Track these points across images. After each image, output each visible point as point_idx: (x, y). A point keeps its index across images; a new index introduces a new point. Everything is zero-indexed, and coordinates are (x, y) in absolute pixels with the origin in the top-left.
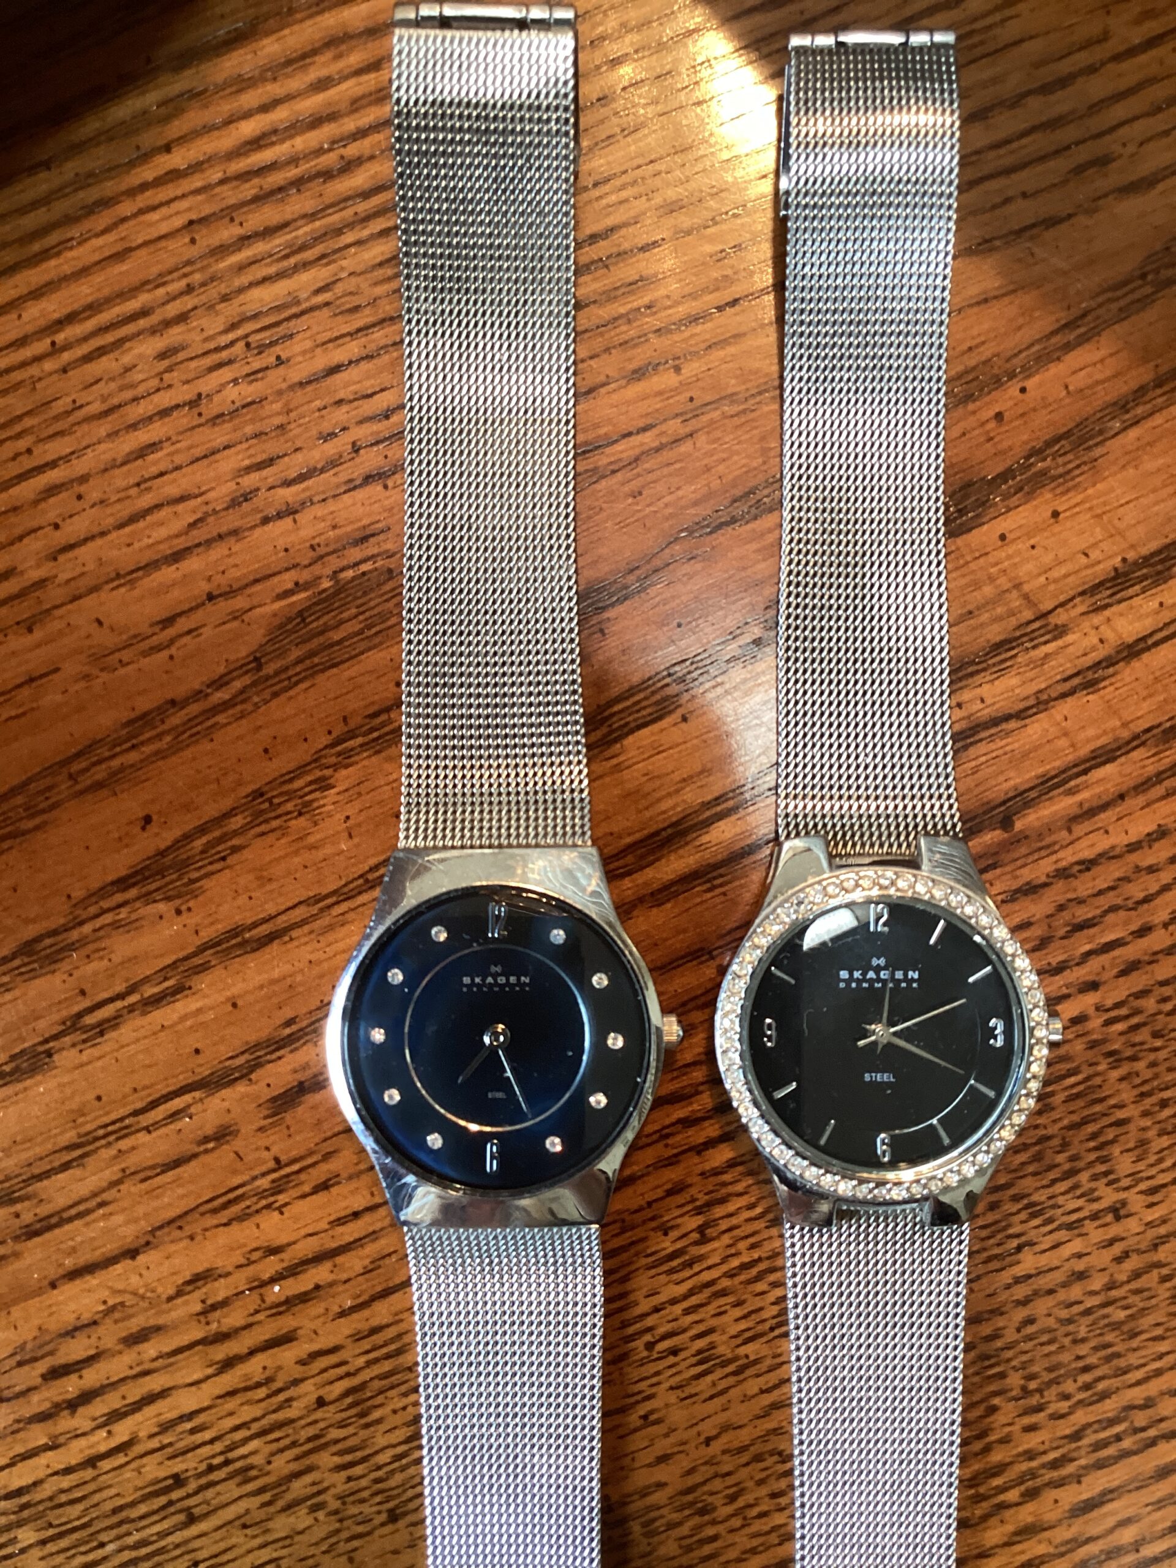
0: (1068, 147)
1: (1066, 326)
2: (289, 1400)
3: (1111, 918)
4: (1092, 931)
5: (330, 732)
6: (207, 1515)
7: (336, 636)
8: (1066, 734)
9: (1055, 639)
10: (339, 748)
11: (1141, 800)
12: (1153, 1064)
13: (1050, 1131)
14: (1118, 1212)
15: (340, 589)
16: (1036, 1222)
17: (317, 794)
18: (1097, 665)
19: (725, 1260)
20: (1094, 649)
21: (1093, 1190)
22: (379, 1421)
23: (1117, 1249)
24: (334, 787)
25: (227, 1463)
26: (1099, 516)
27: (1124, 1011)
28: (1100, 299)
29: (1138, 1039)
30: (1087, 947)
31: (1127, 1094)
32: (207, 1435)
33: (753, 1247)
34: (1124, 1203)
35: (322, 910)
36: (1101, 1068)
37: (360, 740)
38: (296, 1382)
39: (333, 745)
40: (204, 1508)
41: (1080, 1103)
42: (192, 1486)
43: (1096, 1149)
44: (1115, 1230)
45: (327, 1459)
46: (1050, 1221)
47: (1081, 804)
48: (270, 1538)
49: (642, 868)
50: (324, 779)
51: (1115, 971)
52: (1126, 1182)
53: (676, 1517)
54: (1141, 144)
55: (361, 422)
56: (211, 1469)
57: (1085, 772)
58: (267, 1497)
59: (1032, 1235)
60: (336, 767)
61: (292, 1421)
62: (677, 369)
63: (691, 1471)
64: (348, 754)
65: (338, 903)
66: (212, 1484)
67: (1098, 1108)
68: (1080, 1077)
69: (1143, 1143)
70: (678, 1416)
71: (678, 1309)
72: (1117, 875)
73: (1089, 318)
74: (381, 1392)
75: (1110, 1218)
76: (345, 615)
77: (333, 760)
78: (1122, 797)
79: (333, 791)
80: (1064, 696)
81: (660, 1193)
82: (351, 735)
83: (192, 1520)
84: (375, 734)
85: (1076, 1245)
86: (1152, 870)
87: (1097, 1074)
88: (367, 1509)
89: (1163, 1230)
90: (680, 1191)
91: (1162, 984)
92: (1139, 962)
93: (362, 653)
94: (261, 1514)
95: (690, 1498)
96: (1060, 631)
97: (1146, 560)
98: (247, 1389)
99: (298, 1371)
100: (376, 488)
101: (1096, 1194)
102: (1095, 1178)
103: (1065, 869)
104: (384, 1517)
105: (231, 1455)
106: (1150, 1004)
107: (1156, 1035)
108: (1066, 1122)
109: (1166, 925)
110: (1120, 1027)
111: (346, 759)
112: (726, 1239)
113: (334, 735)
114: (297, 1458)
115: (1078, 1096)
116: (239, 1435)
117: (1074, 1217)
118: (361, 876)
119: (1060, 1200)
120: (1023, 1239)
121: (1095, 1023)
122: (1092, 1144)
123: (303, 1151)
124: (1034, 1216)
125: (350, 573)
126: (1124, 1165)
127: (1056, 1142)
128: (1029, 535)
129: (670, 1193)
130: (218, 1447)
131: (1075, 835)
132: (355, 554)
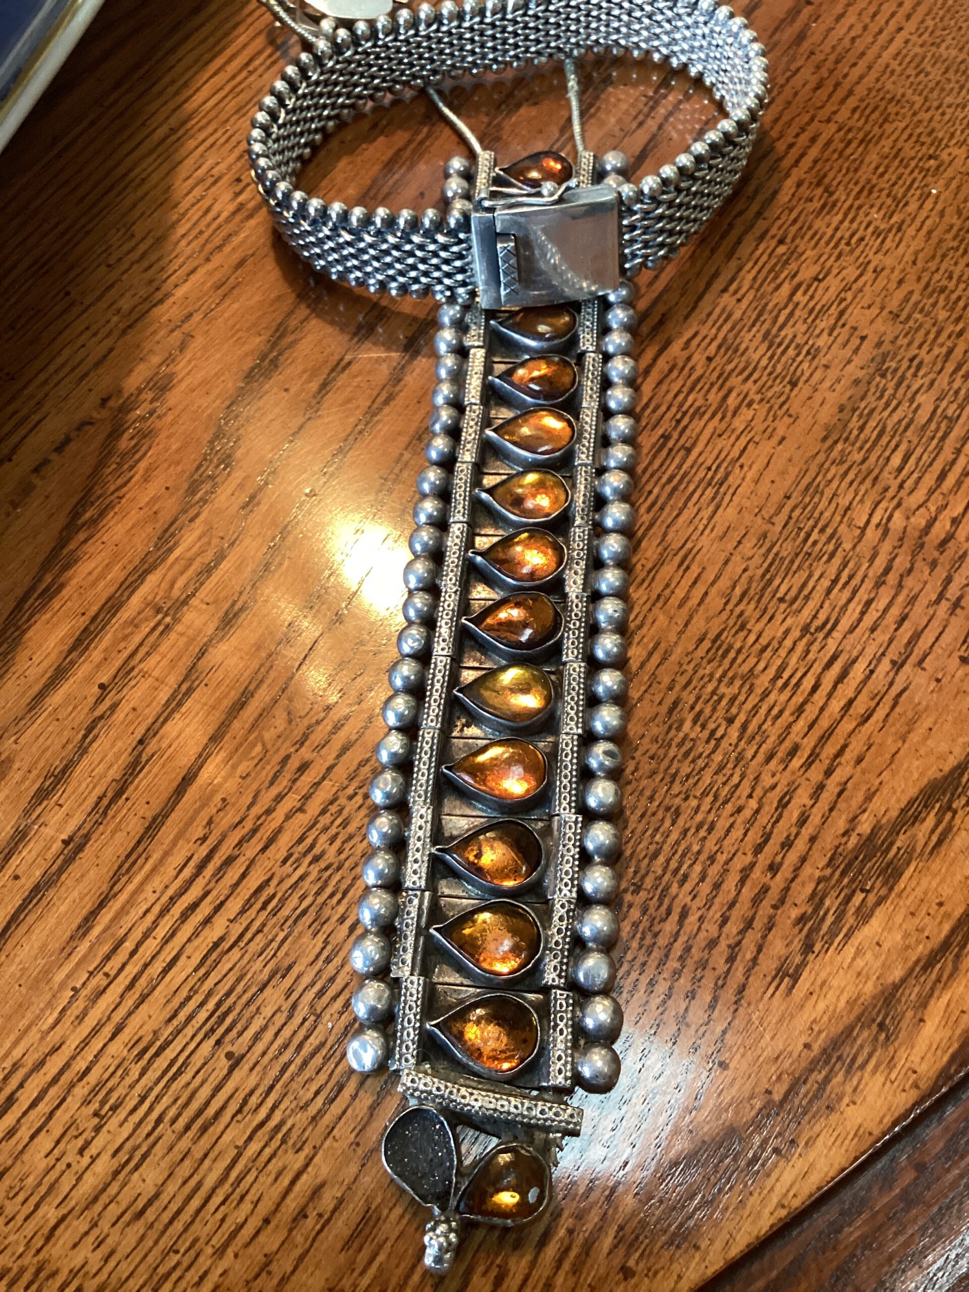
2: (692, 368)
6: (694, 444)
19: (848, 195)
22: (747, 349)
25: (685, 414)
32: (663, 408)
33: (856, 183)
38: (689, 359)
40: (691, 441)
42: (675, 435)
45: (735, 381)
48: (738, 432)
53: (932, 300)
56: (678, 422)
58: (719, 415)
61: (702, 376)
63: (919, 279)
66: (686, 427)
70: (889, 261)
71: (846, 224)
74: (736, 337)
83: (689, 451)
88: (776, 389)
94: (724, 425)
95: (930, 289)
98: (667, 376)
99: (685, 354)
104: (789, 387)
105: (684, 409)
112: (841, 188)
114: (720, 389)
116: (681, 397)
130: (674, 410)
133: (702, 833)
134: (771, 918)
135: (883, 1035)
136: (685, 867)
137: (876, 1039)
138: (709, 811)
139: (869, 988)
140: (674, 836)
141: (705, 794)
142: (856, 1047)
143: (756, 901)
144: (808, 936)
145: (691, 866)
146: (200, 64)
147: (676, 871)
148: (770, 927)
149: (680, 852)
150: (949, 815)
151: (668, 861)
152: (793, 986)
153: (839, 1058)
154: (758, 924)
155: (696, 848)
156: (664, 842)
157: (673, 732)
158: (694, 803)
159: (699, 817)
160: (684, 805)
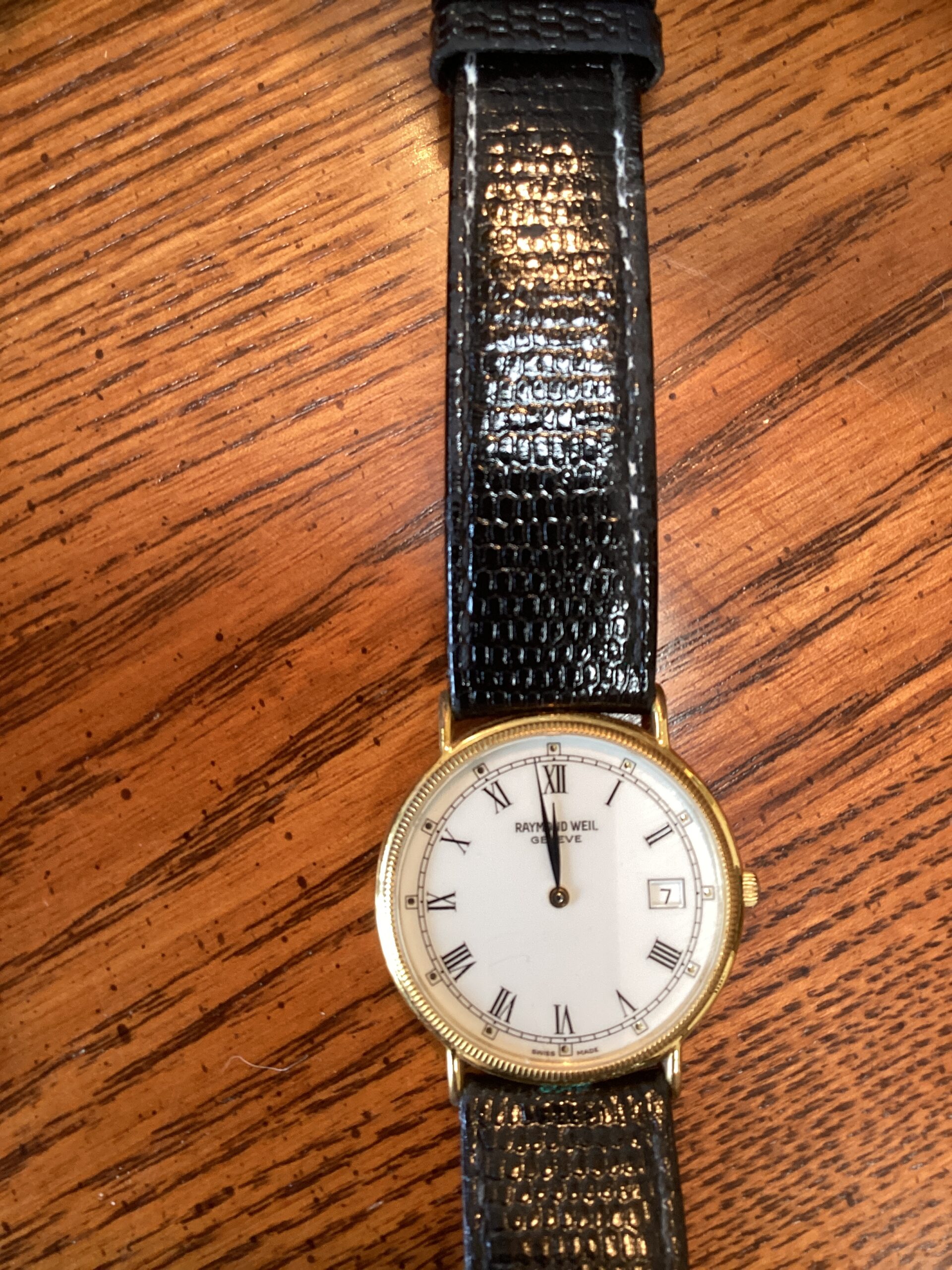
0: (693, 162)
1: (708, 331)
3: (812, 902)
4: (796, 917)
5: (24, 789)
7: (24, 692)
8: (749, 724)
9: (728, 631)
10: (34, 804)
11: (828, 782)
12: (871, 1044)
13: (776, 1122)
14: (850, 1197)
15: (25, 646)
16: (770, 1216)
17: (16, 853)
18: (771, 653)
20: (766, 638)
21: (824, 1178)
23: (853, 1236)
24: (31, 843)
26: (758, 510)
27: (835, 994)
28: (738, 303)
29: (852, 1020)
30: (794, 933)
31: (848, 1078)
34: (856, 1188)
35: (29, 969)
36: (818, 1054)
37: (54, 794)
39: (28, 802)
41: (803, 1090)
43: (823, 1135)
44: (850, 1215)
46: (784, 1213)
47: (771, 791)
49: (347, 895)
50: (21, 836)
51: (823, 955)
52: (856, 1166)
54: (762, 153)
55: (34, 481)
57: (772, 758)
59: (769, 1230)
60: (32, 823)
62: (340, 405)
64: (43, 809)
65: (45, 960)
67: (820, 1094)
68: (799, 1065)
69: (868, 1125)
72: (815, 857)
73: (730, 321)
75: (843, 1204)
76: (31, 671)
77: (30, 816)
78: (810, 780)
79: (31, 848)
80: (743, 685)
81: (392, 1226)
82: (46, 789)
84: (70, 787)
85: (813, 1235)
86: (847, 850)
87: (815, 1061)
89: (897, 1211)
90: (415, 1220)
91: (871, 963)
92: (846, 943)
93: (51, 707)
96: (732, 625)
97: (807, 549)
100: (53, 544)
101: (828, 1181)
102: (824, 1165)
103: (763, 857)
106: (860, 985)
107: (870, 1015)
108: (790, 1112)
109: (867, 904)
110: (834, 1010)
111: (42, 814)
113: (29, 791)
115: (800, 1084)
117: (809, 1206)
118: (65, 932)
119: (793, 1191)
120: (760, 1234)
121: (809, 1009)
122: (818, 1131)
123: (30, 1215)
124: (767, 1210)
125: (33, 629)
126: (852, 1148)
127: (781, 1134)
128: (693, 534)
129: (403, 1225)
131: (769, 822)
132: (37, 609)
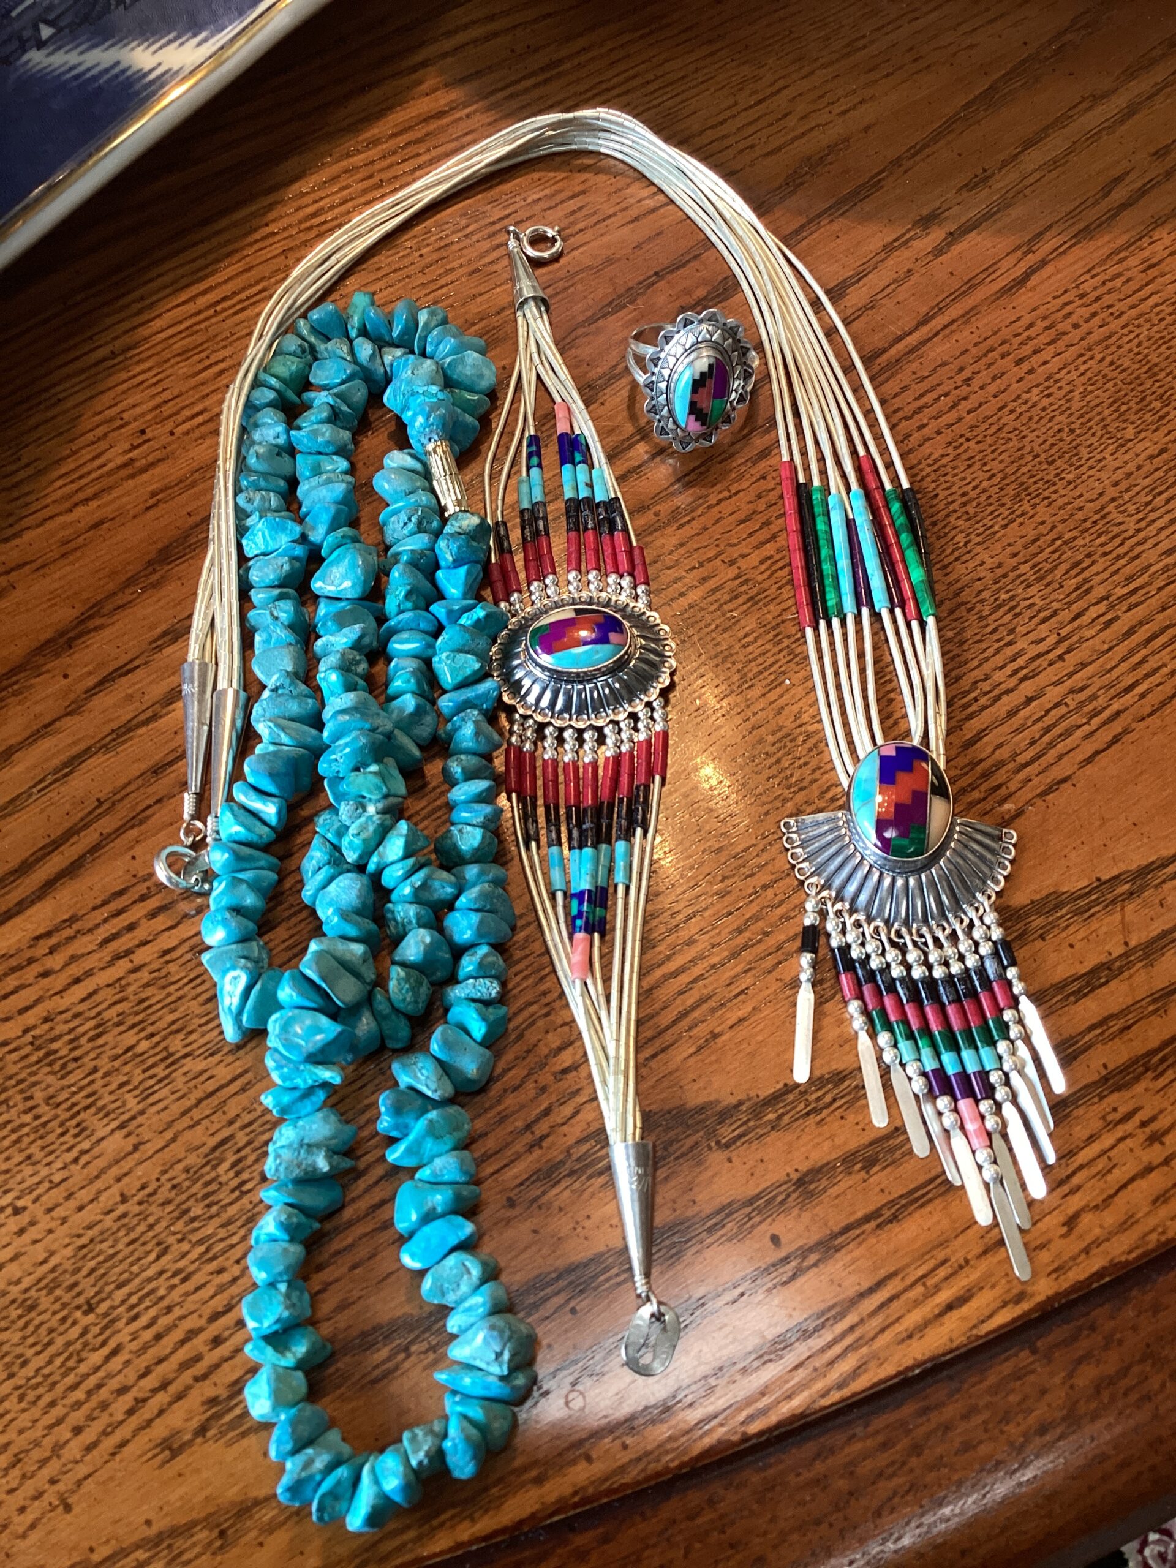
133: (176, 1280)
134: (188, 1388)
135: (218, 1543)
136: (143, 1306)
137: (210, 1544)
138: (193, 1262)
139: (232, 1493)
140: (150, 1273)
141: (201, 1242)
142: (190, 1542)
143: (185, 1366)
144: (208, 1420)
145: (147, 1308)
146: (176, 286)
147: (133, 1307)
148: (180, 1397)
149: (146, 1290)
150: (403, 1355)
151: (130, 1295)
152: (168, 1461)
153: (170, 1546)
154: (172, 1389)
155: (162, 1292)
156: (137, 1275)
157: (208, 1168)
158: (185, 1246)
159: (181, 1264)
160: (176, 1246)
